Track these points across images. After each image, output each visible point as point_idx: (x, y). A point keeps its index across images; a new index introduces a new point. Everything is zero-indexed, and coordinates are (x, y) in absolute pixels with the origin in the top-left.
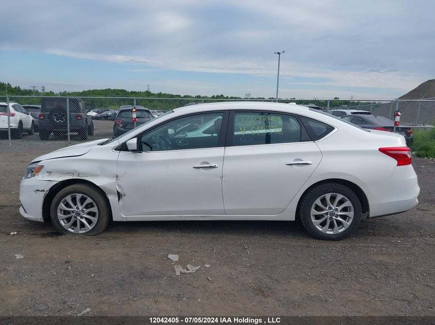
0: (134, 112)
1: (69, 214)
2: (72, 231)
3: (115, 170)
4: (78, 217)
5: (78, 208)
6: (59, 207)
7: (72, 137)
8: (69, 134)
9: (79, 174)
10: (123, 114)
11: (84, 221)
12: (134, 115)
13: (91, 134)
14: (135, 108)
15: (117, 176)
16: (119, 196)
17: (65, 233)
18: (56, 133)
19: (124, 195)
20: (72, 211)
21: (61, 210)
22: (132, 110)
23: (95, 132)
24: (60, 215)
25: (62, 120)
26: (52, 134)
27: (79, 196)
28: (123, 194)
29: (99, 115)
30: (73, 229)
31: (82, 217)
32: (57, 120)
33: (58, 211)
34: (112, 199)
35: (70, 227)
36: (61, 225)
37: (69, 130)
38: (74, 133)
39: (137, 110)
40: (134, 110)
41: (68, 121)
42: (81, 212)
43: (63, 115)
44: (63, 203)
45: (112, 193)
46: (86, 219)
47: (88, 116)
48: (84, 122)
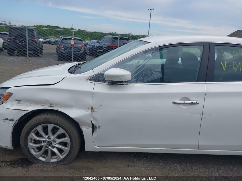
0: (73, 40)
1: (39, 143)
2: (43, 159)
3: (90, 101)
4: (49, 147)
5: (49, 138)
6: (30, 136)
7: (30, 55)
8: (28, 52)
9: (51, 104)
10: (64, 41)
11: (55, 150)
12: (73, 42)
13: (41, 53)
14: (73, 37)
15: (92, 108)
16: (94, 128)
17: (36, 162)
18: (18, 51)
19: (99, 128)
20: (43, 141)
21: (31, 139)
22: (71, 38)
23: (44, 52)
24: (31, 144)
25: (23, 43)
26: (16, 51)
27: (50, 127)
28: (97, 126)
29: (44, 41)
30: (44, 157)
31: (53, 147)
32: (20, 42)
33: (29, 140)
34: (86, 131)
35: (41, 156)
36: (31, 154)
37: (28, 50)
38: (31, 52)
39: (74, 39)
40: (73, 39)
41: (27, 44)
42: (52, 142)
43: (23, 40)
44: (34, 132)
45: (86, 124)
46: (58, 149)
47: (39, 41)
48: (38, 45)
